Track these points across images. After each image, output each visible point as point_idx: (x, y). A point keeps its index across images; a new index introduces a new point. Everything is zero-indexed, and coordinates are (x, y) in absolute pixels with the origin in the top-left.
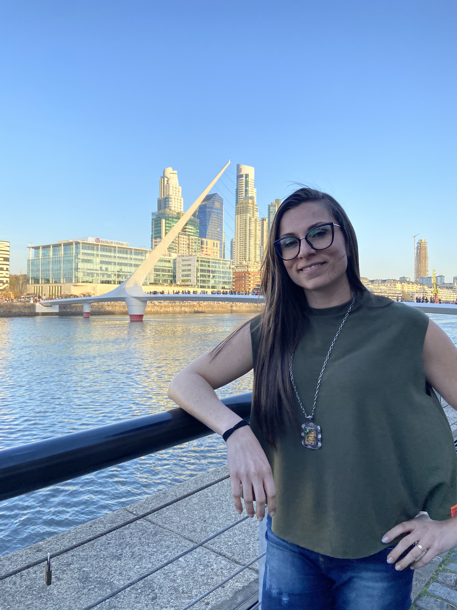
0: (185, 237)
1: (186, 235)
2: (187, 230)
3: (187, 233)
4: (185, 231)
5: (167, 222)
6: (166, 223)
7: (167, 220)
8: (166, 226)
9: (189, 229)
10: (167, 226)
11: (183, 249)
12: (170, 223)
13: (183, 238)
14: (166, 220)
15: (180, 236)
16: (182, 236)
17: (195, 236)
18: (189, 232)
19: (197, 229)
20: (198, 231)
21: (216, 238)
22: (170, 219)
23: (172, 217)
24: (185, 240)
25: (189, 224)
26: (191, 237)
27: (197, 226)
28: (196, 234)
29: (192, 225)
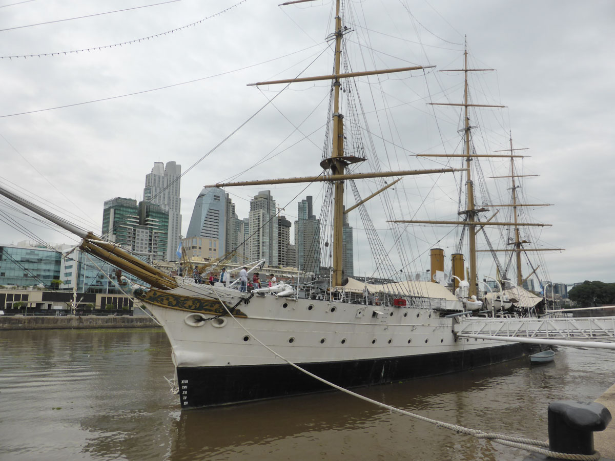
0: (145, 231)
1: (146, 228)
2: (148, 222)
3: (148, 226)
4: (147, 224)
5: (117, 212)
6: (115, 214)
7: (118, 210)
8: (115, 217)
9: (152, 221)
10: (117, 218)
11: (142, 246)
12: (121, 213)
13: (143, 232)
14: (115, 209)
15: (137, 229)
16: (141, 230)
17: (161, 230)
18: (152, 225)
19: (165, 222)
20: (166, 224)
21: (213, 236)
22: (122, 209)
23: (126, 207)
24: (144, 234)
25: (153, 216)
26: (154, 231)
27: (165, 218)
28: (163, 227)
29: (157, 217)
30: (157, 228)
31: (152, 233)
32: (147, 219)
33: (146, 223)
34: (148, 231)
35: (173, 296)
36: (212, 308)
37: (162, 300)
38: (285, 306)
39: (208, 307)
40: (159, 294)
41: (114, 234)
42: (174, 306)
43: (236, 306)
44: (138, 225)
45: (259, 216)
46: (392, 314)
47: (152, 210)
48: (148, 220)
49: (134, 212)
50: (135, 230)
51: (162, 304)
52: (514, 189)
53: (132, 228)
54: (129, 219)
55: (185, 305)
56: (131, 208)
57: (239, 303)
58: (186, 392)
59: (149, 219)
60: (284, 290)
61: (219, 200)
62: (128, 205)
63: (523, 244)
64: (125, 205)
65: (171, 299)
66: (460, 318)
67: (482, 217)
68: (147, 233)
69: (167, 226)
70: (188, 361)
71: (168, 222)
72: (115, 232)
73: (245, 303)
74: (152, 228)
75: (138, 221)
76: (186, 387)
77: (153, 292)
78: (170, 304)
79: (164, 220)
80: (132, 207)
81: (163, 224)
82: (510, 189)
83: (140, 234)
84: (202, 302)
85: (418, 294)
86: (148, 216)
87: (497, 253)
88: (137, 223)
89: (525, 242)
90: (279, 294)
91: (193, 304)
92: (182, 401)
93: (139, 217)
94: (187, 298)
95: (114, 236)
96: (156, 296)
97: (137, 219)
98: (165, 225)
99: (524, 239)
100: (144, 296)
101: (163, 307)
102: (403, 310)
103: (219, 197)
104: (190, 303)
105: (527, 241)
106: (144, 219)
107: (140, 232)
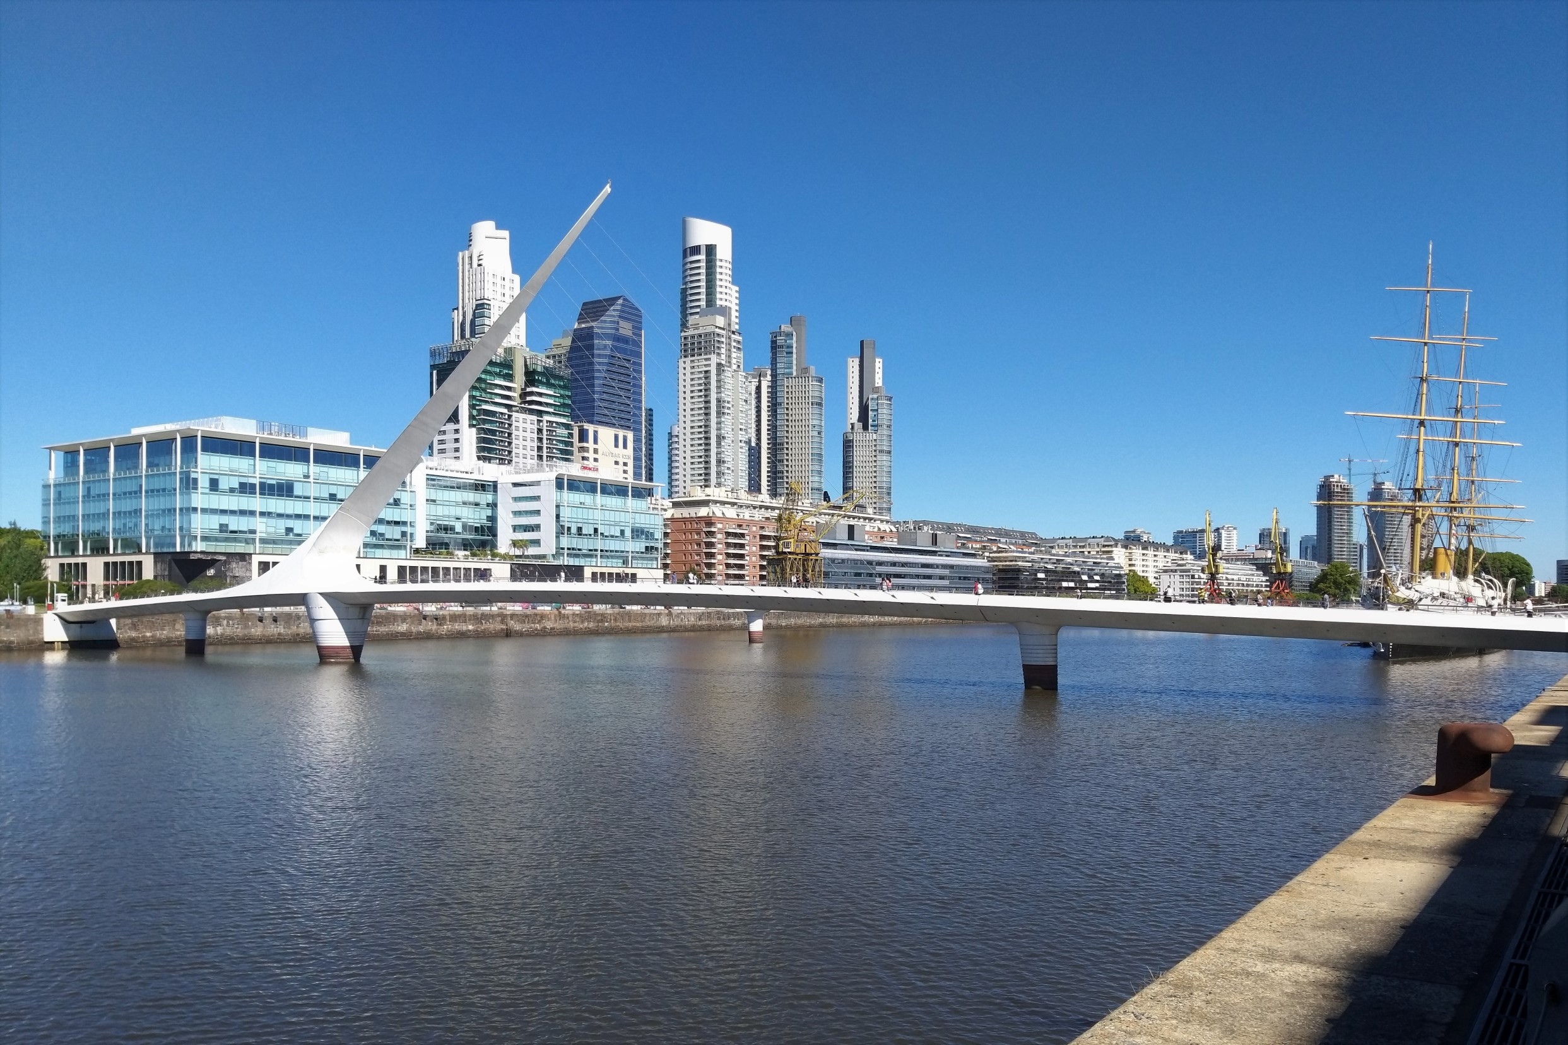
0: (529, 418)
2: (534, 398)
3: (532, 406)
4: (534, 402)
9: (540, 394)
11: (525, 452)
13: (525, 420)
15: (514, 414)
16: (521, 416)
17: (561, 416)
18: (540, 403)
19: (564, 396)
20: (567, 402)
21: (621, 422)
24: (529, 426)
25: (539, 382)
26: (546, 418)
27: (565, 387)
28: (562, 409)
29: (549, 385)
30: (551, 410)
31: (540, 422)
32: (528, 390)
33: (528, 399)
34: (535, 418)
41: (471, 426)
44: (516, 403)
47: (538, 368)
48: (532, 393)
49: (506, 375)
50: (510, 416)
53: (505, 411)
54: (497, 391)
56: (500, 365)
59: (534, 389)
68: (532, 422)
72: (474, 422)
74: (541, 411)
75: (512, 394)
79: (562, 392)
81: (562, 401)
83: (521, 425)
86: (529, 381)
88: (511, 398)
93: (513, 385)
95: (474, 430)
97: (511, 389)
98: (565, 405)
106: (522, 389)
107: (521, 420)
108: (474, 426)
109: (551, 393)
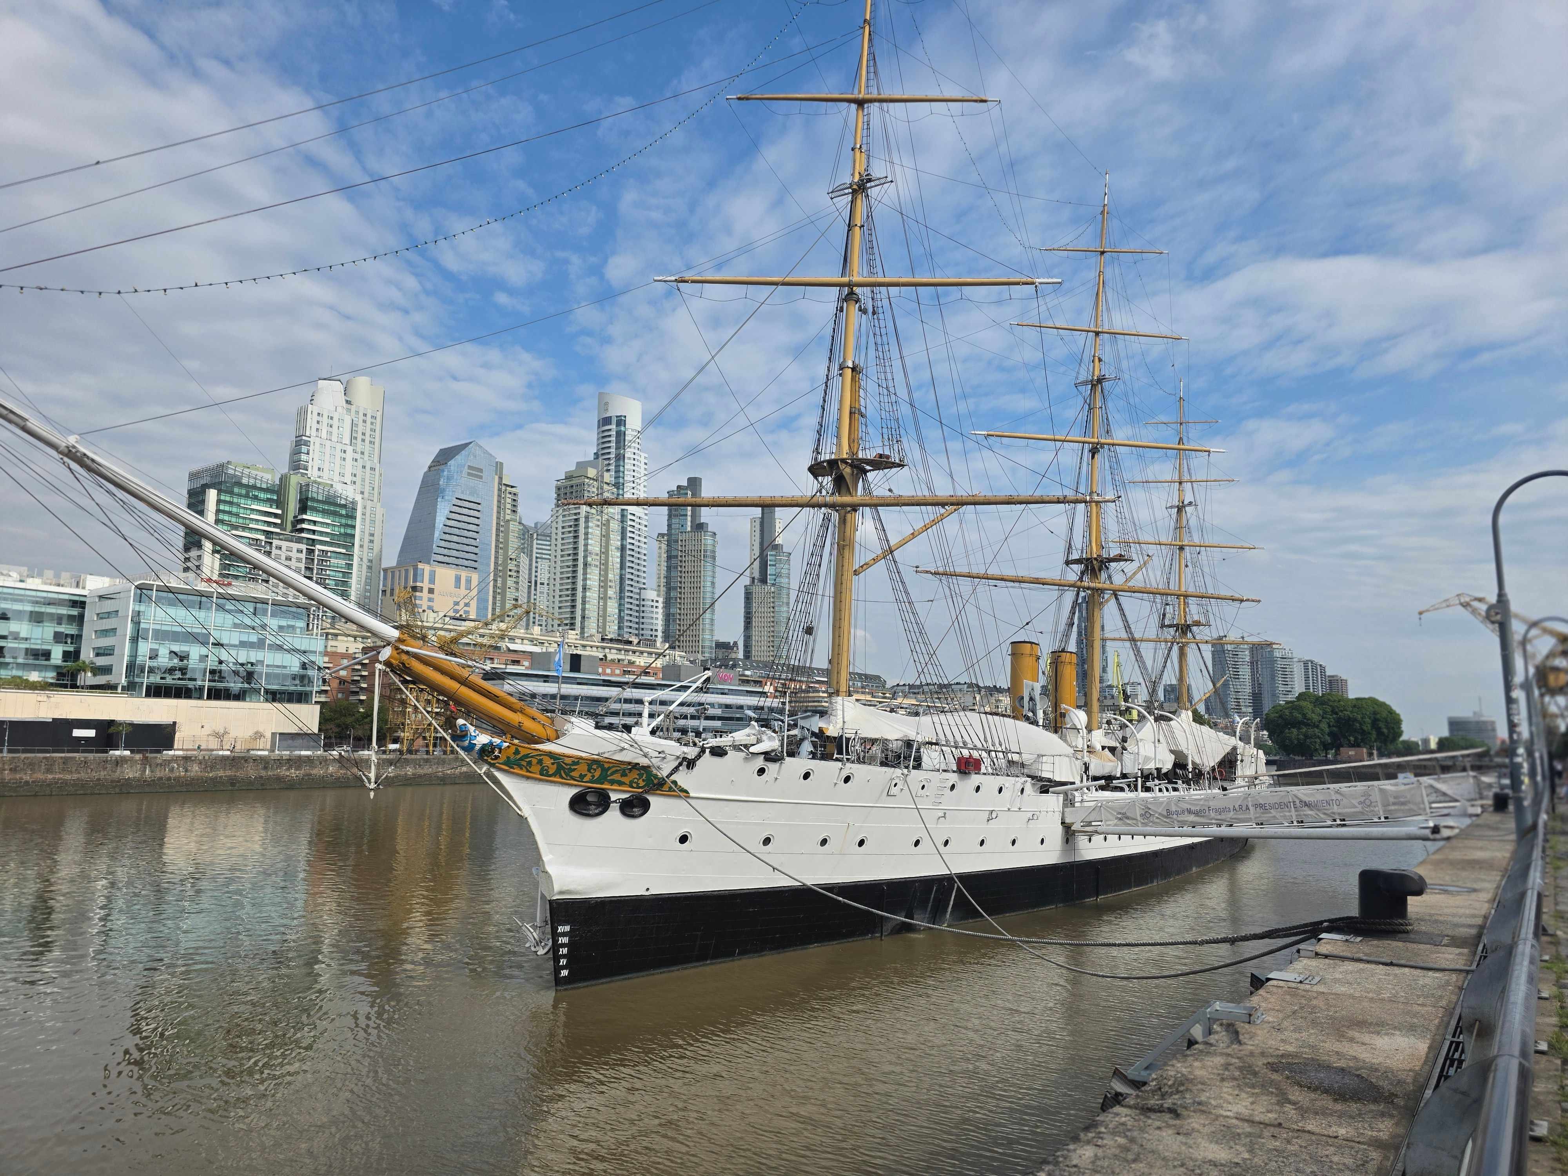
0: (295, 546)
1: (299, 540)
2: (304, 526)
3: (303, 535)
4: (302, 530)
5: (223, 496)
6: (219, 501)
7: (226, 492)
8: (218, 511)
9: (315, 523)
10: (224, 512)
12: (235, 500)
13: (289, 549)
14: (220, 491)
15: (275, 542)
16: (284, 544)
17: (339, 546)
18: (314, 532)
19: (347, 526)
20: (349, 531)
21: (466, 563)
22: (236, 490)
23: (247, 486)
24: (294, 554)
25: (315, 510)
26: (318, 547)
27: (347, 516)
28: (342, 539)
29: (325, 512)
30: (328, 539)
31: (311, 552)
32: (300, 517)
33: (299, 526)
34: (304, 547)
35: (551, 755)
36: (624, 779)
37: (530, 763)
38: (761, 771)
39: (616, 777)
40: (523, 752)
41: (214, 552)
42: (550, 776)
43: (671, 774)
44: (278, 530)
45: (576, 520)
46: (953, 787)
47: (315, 495)
48: (303, 521)
49: (269, 500)
50: (269, 544)
51: (528, 771)
52: (1180, 509)
53: (263, 537)
54: (254, 517)
55: (573, 774)
56: (261, 489)
57: (676, 769)
58: (565, 951)
59: (305, 517)
60: (759, 741)
61: (481, 477)
62: (252, 482)
63: (1194, 628)
64: (245, 481)
65: (548, 761)
66: (1076, 793)
67: (1118, 574)
68: (300, 551)
69: (353, 536)
70: (571, 887)
71: (354, 527)
73: (688, 767)
74: (313, 540)
75: (278, 521)
76: (565, 940)
77: (513, 749)
78: (544, 772)
79: (343, 521)
80: (264, 486)
81: (342, 530)
82: (1171, 507)
83: (283, 553)
84: (606, 766)
85: (1001, 745)
86: (303, 509)
87: (1143, 646)
88: (275, 525)
89: (1198, 624)
90: (752, 749)
91: (589, 771)
92: (557, 969)
93: (279, 512)
94: (578, 761)
95: (218, 556)
96: (518, 757)
97: (276, 516)
98: (346, 534)
99: (1196, 618)
100: (497, 757)
101: (528, 778)
102: (975, 779)
103: (481, 470)
104: (582, 768)
105: (1203, 621)
106: (295, 517)
107: (284, 549)
108: (218, 552)
109: (329, 521)
